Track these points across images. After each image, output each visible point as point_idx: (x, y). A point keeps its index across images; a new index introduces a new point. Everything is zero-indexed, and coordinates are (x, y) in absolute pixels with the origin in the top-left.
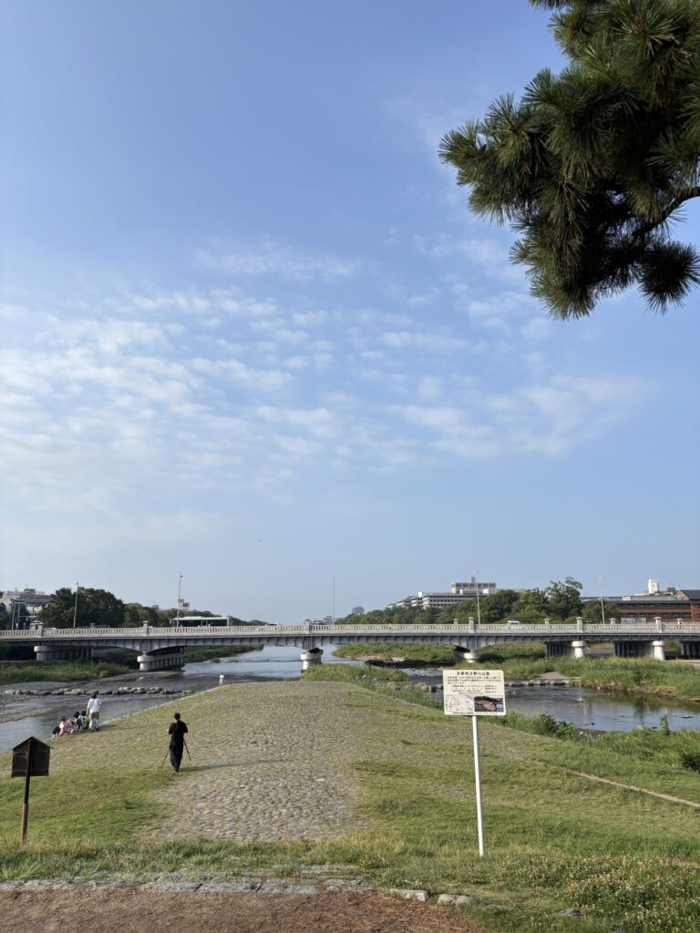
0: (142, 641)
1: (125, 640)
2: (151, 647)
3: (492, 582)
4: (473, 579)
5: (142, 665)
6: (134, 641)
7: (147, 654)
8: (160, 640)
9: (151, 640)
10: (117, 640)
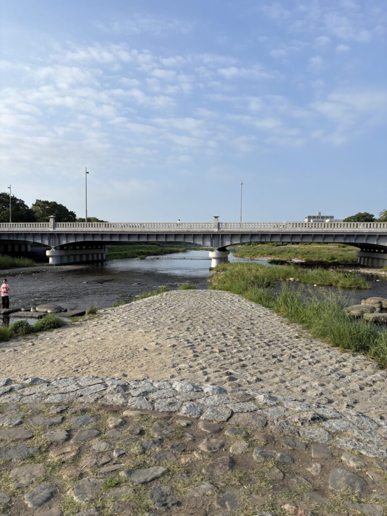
0: (51, 235)
1: (35, 235)
2: (59, 242)
3: (332, 215)
4: (320, 213)
5: (51, 260)
6: (43, 235)
7: (55, 248)
8: (68, 235)
9: (59, 235)
10: (26, 234)
